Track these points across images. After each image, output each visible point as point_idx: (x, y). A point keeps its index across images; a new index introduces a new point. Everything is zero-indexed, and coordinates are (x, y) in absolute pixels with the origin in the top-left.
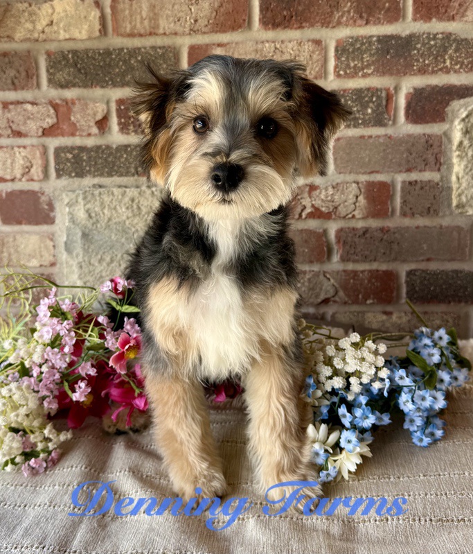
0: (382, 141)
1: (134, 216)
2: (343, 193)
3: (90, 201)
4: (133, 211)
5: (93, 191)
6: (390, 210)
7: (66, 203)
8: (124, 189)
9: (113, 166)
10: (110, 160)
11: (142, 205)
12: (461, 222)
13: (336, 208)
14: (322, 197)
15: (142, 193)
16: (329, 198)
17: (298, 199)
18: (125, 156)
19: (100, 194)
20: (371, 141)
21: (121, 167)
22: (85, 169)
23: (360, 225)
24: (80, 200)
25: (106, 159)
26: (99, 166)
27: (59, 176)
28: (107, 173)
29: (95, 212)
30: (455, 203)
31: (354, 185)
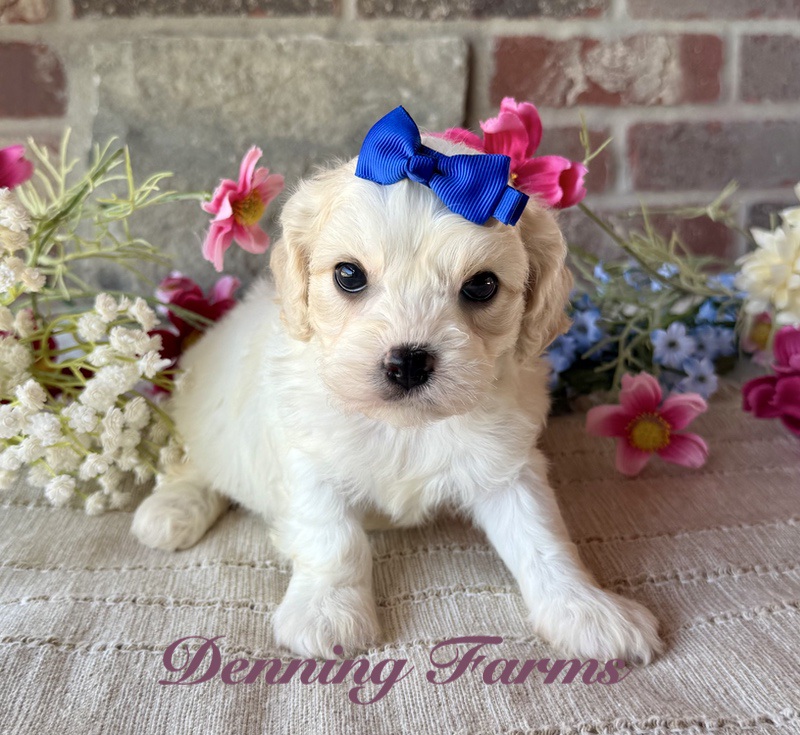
1: (241, 94)
2: (642, 52)
3: (144, 64)
4: (238, 84)
5: (157, 41)
6: (721, 89)
7: (94, 65)
8: (220, 39)
11: (258, 73)
13: (630, 83)
14: (606, 60)
15: (258, 49)
16: (618, 64)
17: (560, 68)
19: (170, 47)
23: (669, 116)
24: (127, 59)
27: (79, 12)
28: (184, 7)
29: (158, 85)
31: (661, 41)
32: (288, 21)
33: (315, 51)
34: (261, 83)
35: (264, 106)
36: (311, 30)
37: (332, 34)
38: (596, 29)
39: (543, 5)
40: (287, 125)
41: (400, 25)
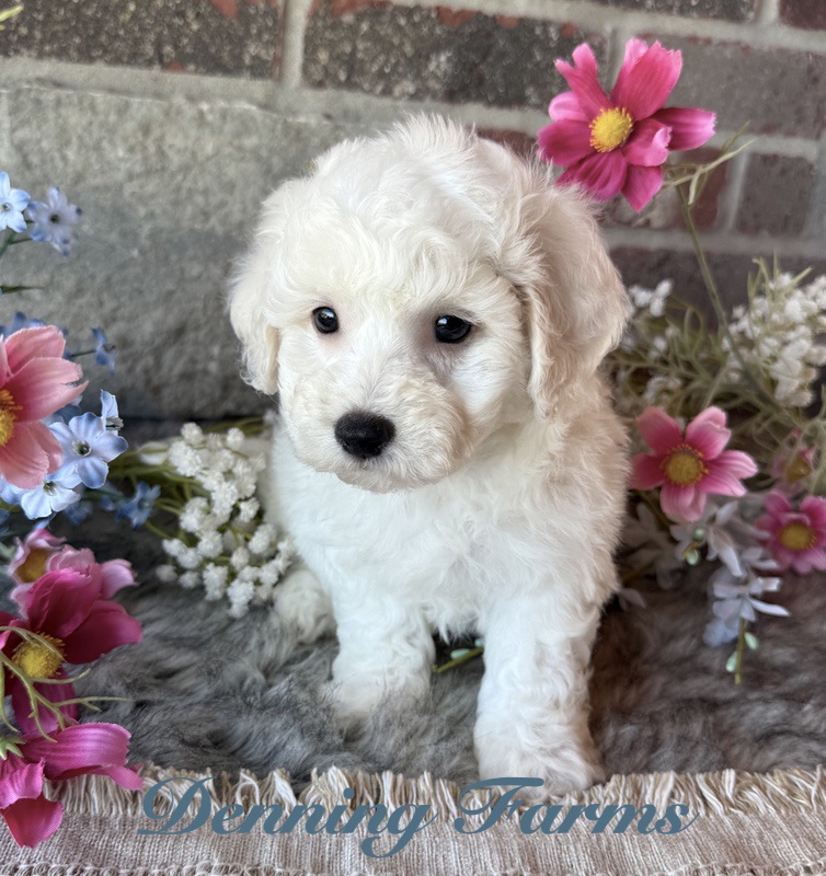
0: (729, 56)
1: (148, 173)
3: (24, 123)
4: (146, 159)
5: (41, 92)
6: (719, 214)
8: (125, 98)
9: (98, 33)
10: (90, 13)
11: (171, 146)
15: (172, 115)
18: (132, 7)
19: (59, 103)
20: (709, 51)
21: (117, 36)
22: (15, 32)
23: (656, 243)
25: (77, 9)
26: (58, 28)
28: (79, 50)
29: (41, 151)
33: (245, 126)
34: (175, 160)
35: (178, 189)
36: (239, 95)
37: (266, 106)
40: (206, 215)
41: (353, 100)
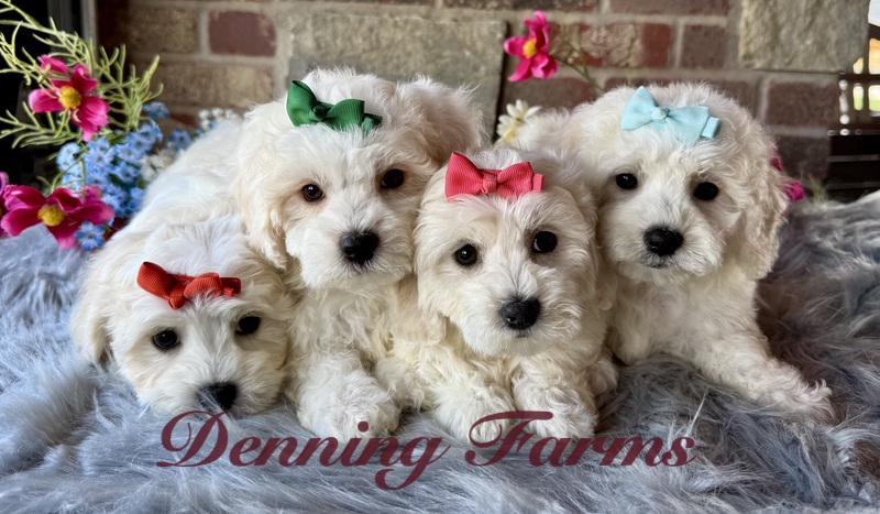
1: (372, 49)
2: (617, 35)
3: (318, 29)
4: (371, 43)
5: (326, 16)
6: (668, 59)
7: (291, 28)
8: (362, 16)
11: (383, 37)
12: (748, 77)
13: (608, 53)
14: (594, 38)
15: (383, 23)
16: (601, 41)
19: (333, 20)
23: (634, 75)
24: (309, 25)
29: (326, 41)
30: (742, 51)
31: (631, 27)
32: (403, 8)
33: (416, 26)
34: (384, 43)
35: (385, 57)
36: (415, 13)
37: (426, 17)
38: (589, 19)
39: (556, 3)
40: (398, 68)
41: (468, 12)
